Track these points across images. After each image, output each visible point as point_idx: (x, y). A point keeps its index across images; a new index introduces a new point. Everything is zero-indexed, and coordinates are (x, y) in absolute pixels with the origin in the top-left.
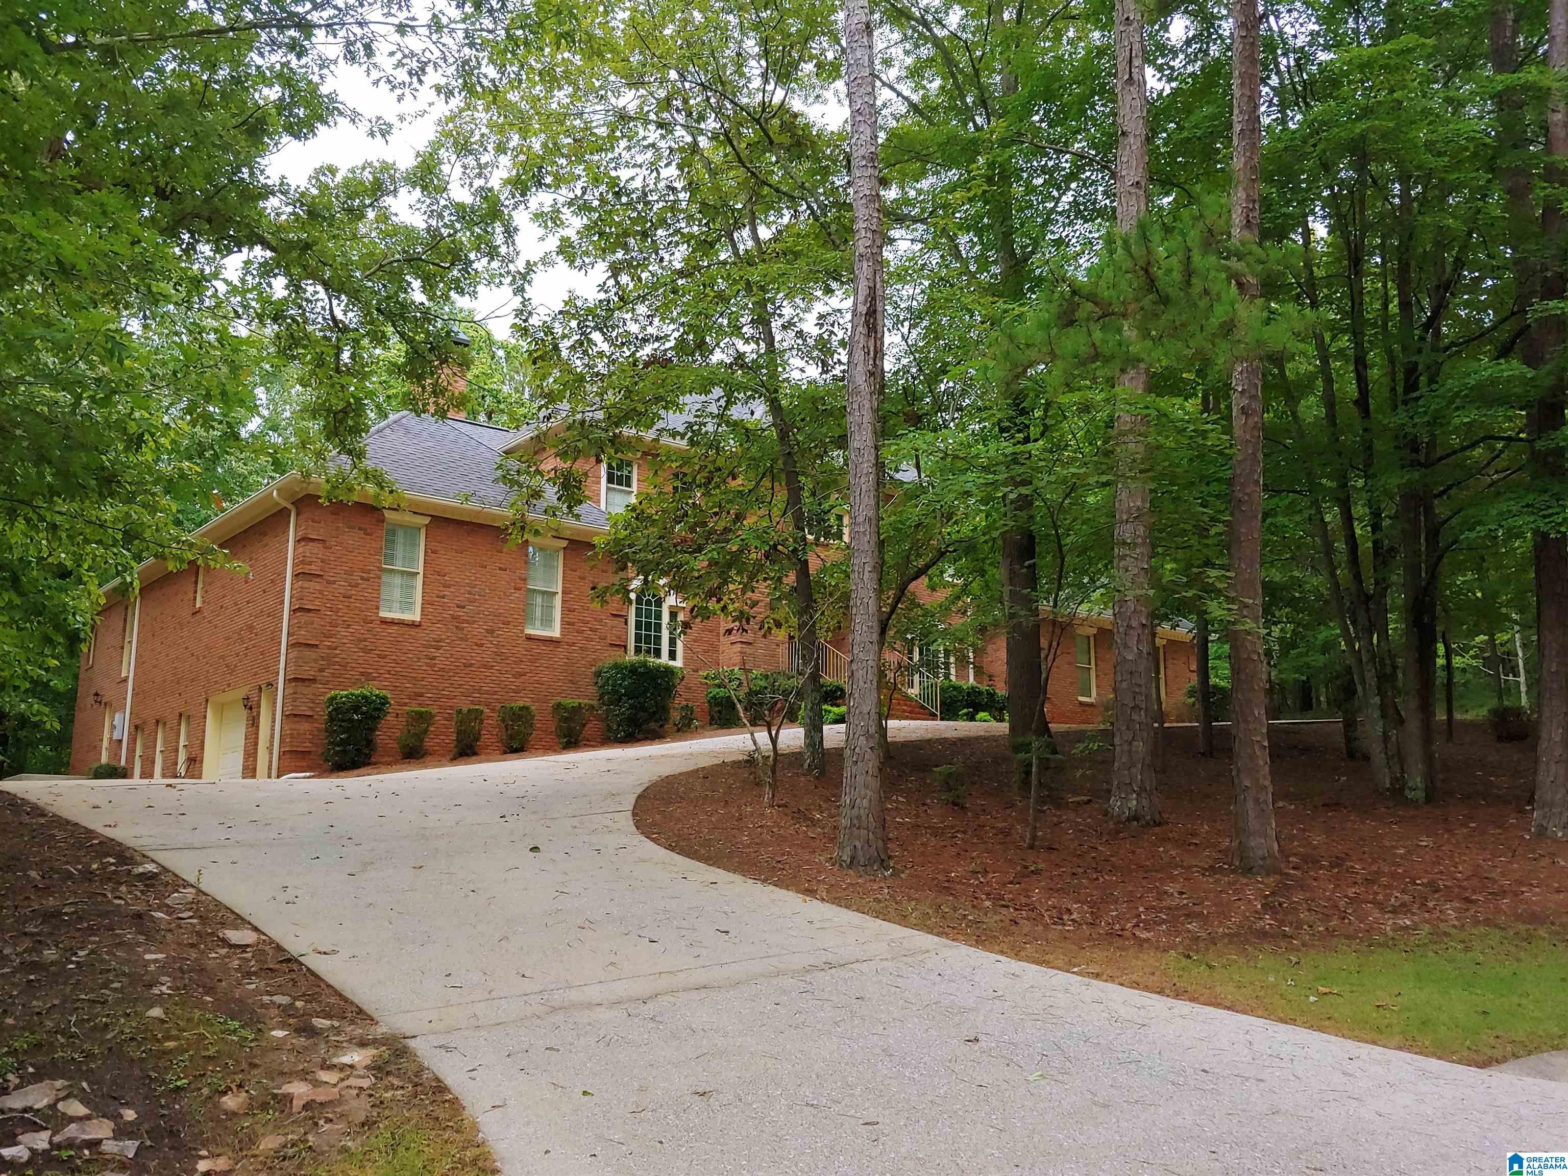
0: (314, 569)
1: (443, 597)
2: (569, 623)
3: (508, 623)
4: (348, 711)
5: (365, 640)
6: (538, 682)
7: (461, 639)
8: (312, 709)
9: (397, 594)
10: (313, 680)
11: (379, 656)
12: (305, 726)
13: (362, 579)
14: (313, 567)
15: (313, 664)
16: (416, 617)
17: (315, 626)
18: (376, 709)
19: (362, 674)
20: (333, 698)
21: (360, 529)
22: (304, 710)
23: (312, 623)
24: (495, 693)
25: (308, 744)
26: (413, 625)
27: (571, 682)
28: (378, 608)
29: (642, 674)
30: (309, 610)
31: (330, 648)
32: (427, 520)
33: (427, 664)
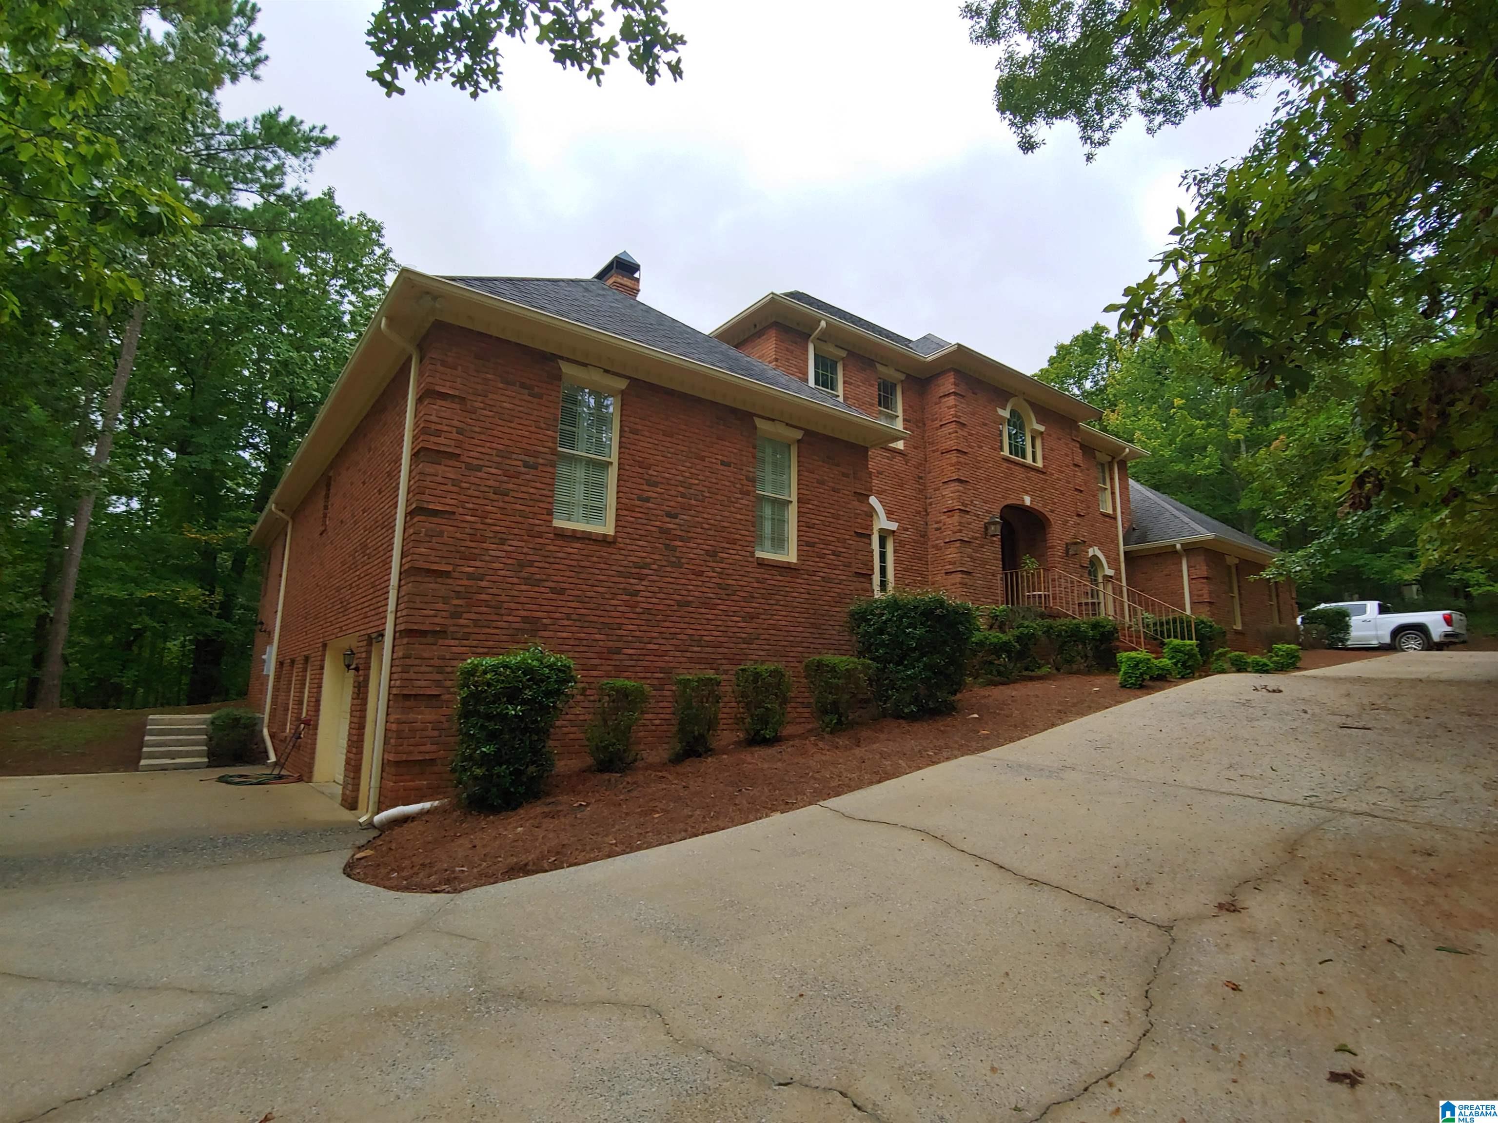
0: (444, 443)
1: (647, 500)
2: (808, 544)
3: (734, 542)
4: (497, 699)
5: (531, 563)
6: (774, 627)
7: (672, 564)
8: (438, 683)
9: (579, 491)
10: (442, 633)
11: (553, 590)
12: (425, 715)
13: (526, 465)
14: (442, 440)
15: (440, 606)
16: (607, 527)
17: (445, 539)
18: (548, 694)
19: (525, 619)
20: (471, 673)
21: (523, 386)
22: (423, 686)
23: (441, 534)
24: (720, 645)
25: (428, 748)
26: (603, 541)
27: (814, 626)
28: (550, 513)
29: (940, 618)
30: (435, 513)
31: (470, 576)
32: (622, 384)
33: (626, 604)
